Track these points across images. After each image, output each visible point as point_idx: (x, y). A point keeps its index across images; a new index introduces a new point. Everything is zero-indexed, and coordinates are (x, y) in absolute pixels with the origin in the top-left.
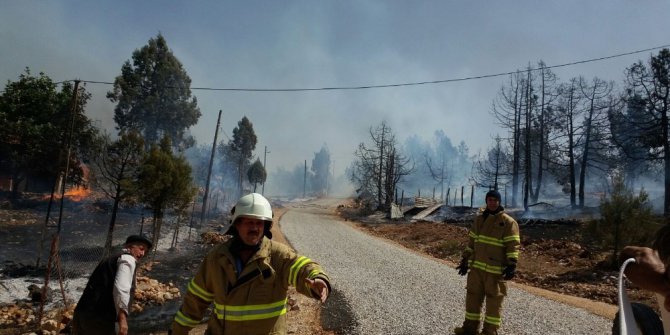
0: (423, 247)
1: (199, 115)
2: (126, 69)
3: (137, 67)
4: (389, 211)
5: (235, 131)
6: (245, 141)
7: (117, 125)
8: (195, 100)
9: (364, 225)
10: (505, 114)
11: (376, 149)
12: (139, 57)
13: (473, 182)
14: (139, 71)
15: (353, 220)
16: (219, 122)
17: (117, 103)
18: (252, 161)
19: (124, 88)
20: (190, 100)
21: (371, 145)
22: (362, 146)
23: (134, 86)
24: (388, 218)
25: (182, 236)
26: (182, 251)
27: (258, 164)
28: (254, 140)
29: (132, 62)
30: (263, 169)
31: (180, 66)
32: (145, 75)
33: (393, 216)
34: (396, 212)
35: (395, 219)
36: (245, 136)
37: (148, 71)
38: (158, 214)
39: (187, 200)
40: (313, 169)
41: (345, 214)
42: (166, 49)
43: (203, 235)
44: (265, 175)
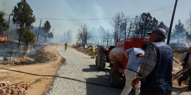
0: (88, 54)
1: (35, 20)
2: (15, 8)
3: (18, 7)
4: (84, 47)
5: (45, 24)
6: (48, 27)
7: (13, 22)
8: (34, 16)
9: (78, 50)
10: (113, 24)
11: (82, 31)
12: (19, 4)
13: (103, 40)
14: (19, 8)
15: (75, 48)
16: (41, 22)
17: (13, 16)
18: (50, 32)
19: (15, 12)
20: (33, 16)
21: (81, 30)
22: (79, 30)
23: (17, 12)
24: (84, 48)
25: (32, 50)
26: (32, 53)
27: (51, 33)
28: (50, 27)
29: (17, 6)
30: (53, 34)
31: (30, 7)
32: (20, 9)
33: (85, 48)
34: (86, 47)
35: (86, 48)
36: (47, 25)
37: (21, 8)
38: (27, 45)
39: (34, 42)
40: (67, 35)
41: (74, 47)
42: (26, 2)
43: (37, 50)
44: (53, 36)
